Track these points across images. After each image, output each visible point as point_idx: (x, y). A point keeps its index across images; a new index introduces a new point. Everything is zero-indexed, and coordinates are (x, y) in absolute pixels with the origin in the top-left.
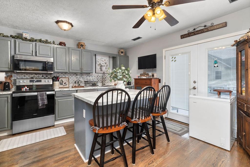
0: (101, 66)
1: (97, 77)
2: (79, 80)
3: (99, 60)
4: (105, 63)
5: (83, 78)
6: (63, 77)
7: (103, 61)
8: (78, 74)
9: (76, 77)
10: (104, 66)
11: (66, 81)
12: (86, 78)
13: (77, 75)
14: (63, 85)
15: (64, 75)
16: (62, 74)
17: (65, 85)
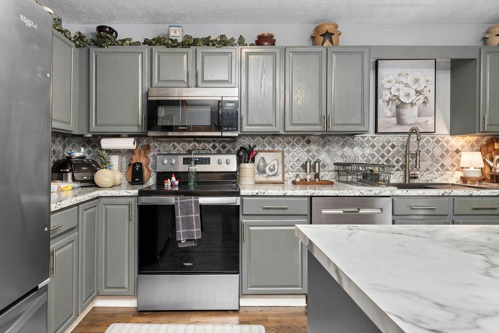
0: (397, 107)
1: (383, 147)
2: (317, 158)
3: (389, 82)
4: (417, 92)
5: (328, 151)
6: (266, 149)
7: (407, 85)
8: (312, 138)
9: (306, 149)
10: (412, 104)
11: (275, 163)
12: (339, 153)
13: (308, 142)
14: (265, 175)
15: (271, 142)
16: (263, 139)
17: (273, 175)
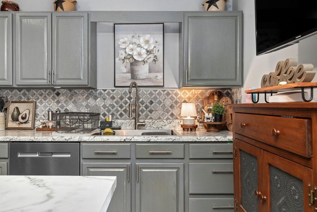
0: (132, 64)
1: (121, 98)
2: (65, 108)
3: (124, 43)
4: (148, 51)
5: (75, 102)
6: (22, 100)
7: (139, 46)
8: (62, 91)
9: (56, 100)
10: (144, 62)
11: (27, 112)
12: (84, 104)
13: (58, 94)
14: (18, 123)
15: (26, 94)
16: (20, 91)
17: (24, 123)
